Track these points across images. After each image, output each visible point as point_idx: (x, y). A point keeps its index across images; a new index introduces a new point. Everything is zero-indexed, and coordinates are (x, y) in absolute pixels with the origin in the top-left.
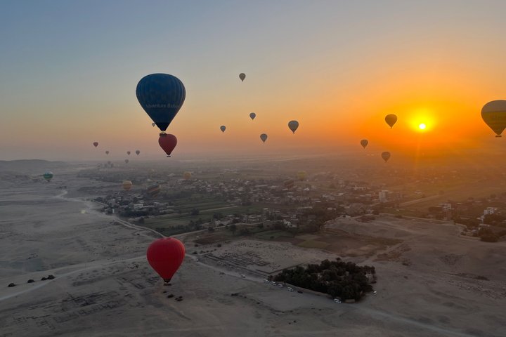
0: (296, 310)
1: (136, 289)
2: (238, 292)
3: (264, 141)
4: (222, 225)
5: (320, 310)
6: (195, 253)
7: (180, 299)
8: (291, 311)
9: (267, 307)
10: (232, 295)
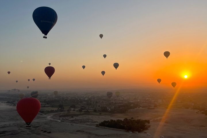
0: (108, 135)
1: (27, 130)
2: (80, 130)
3: (103, 75)
4: (75, 110)
5: (120, 135)
6: (59, 119)
7: (50, 133)
8: (106, 135)
9: (94, 134)
10: (77, 131)
